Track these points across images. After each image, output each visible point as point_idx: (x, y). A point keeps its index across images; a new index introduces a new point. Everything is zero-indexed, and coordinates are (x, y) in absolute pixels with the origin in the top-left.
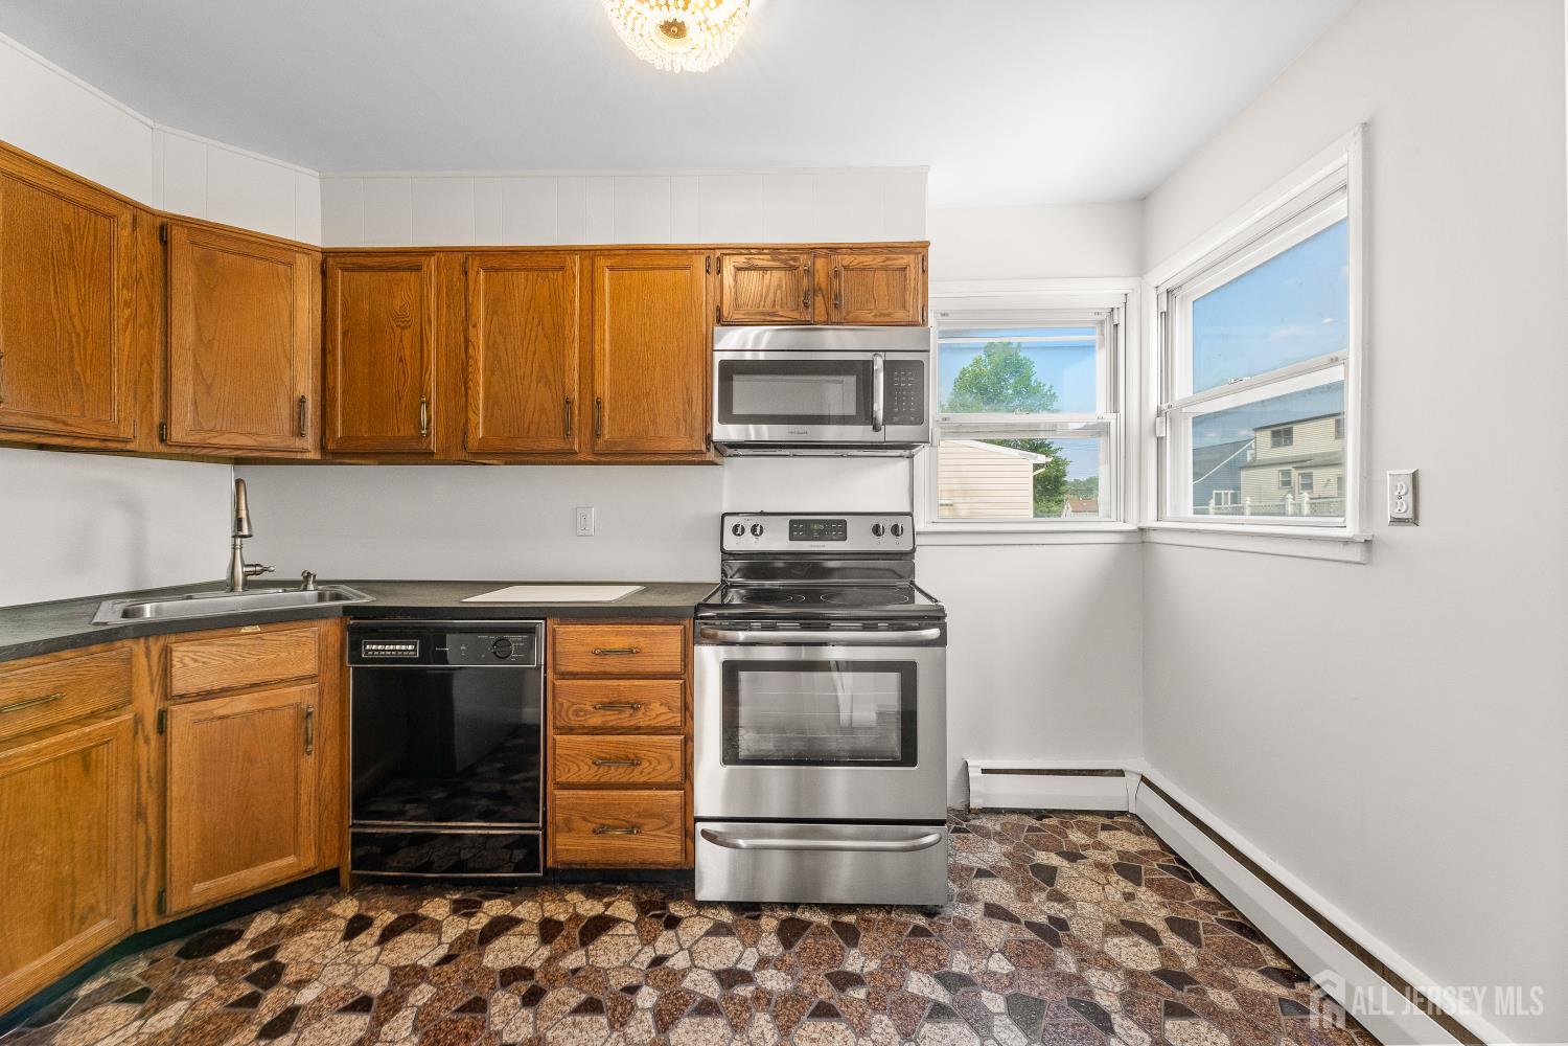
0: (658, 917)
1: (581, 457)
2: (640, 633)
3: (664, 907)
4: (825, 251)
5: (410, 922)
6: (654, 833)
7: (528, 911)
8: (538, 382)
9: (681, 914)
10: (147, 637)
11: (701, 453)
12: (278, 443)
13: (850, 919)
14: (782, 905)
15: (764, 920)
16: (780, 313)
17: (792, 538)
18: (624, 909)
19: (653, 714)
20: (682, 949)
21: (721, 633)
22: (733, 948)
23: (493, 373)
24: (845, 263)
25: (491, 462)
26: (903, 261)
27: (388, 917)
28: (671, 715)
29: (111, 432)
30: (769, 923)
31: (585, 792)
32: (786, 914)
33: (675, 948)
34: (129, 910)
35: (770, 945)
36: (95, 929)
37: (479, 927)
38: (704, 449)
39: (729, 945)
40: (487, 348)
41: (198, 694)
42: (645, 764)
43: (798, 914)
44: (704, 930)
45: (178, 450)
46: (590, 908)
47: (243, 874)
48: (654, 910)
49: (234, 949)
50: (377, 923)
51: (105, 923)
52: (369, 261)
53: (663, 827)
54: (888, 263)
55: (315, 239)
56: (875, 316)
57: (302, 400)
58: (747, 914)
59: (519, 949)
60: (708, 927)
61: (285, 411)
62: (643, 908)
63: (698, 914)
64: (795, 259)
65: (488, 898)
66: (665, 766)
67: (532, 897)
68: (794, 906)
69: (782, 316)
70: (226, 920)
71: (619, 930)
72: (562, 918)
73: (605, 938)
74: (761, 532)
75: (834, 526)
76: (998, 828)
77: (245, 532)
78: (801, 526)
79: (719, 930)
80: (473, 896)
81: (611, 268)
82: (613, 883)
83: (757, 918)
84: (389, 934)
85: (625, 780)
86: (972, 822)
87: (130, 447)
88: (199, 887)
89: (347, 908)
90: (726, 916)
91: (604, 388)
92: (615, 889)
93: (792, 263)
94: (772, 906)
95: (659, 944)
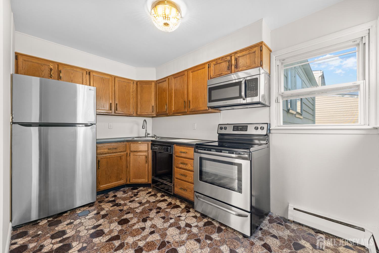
0: (187, 210)
1: (187, 113)
2: (187, 149)
3: (190, 209)
4: (234, 54)
5: (155, 195)
6: (189, 192)
7: (169, 200)
8: (181, 98)
9: (191, 211)
10: (128, 142)
11: (207, 110)
12: (150, 113)
13: (223, 228)
14: (211, 219)
15: (205, 219)
16: (223, 73)
17: (233, 130)
18: (183, 206)
19: (189, 166)
20: (185, 217)
21: (199, 151)
22: (194, 221)
23: (175, 98)
24: (238, 56)
25: (179, 115)
26: (254, 50)
27: (153, 193)
28: (191, 167)
29: (130, 113)
30: (205, 220)
31: (179, 180)
32: (210, 220)
33: (184, 216)
34: (126, 180)
35: (201, 224)
36: (122, 181)
37: (161, 199)
38: (208, 109)
39: (194, 220)
40: (174, 93)
41: (133, 151)
42: (188, 177)
43: (213, 222)
44: (192, 215)
45: (138, 116)
46: (178, 203)
47: (139, 180)
48: (187, 208)
49: (136, 190)
50: (151, 193)
51: (123, 181)
52: (160, 81)
53: (191, 192)
54: (250, 51)
55: (155, 79)
56: (246, 68)
57: (153, 106)
58: (203, 217)
59: (163, 205)
60: (193, 215)
61: (151, 108)
62: (186, 207)
63: (194, 213)
64: (226, 59)
65: (166, 196)
66: (191, 178)
67: (172, 198)
68: (213, 220)
69: (223, 74)
70: (137, 187)
71: (179, 209)
72: (173, 203)
73: (176, 209)
74: (226, 129)
75: (244, 127)
76: (295, 228)
77: (144, 128)
78: (236, 127)
79: (195, 217)
80: (165, 195)
81: (192, 72)
82: (185, 201)
83: (204, 218)
84: (152, 195)
85: (184, 179)
86: (287, 224)
87: (133, 115)
88: (134, 180)
89: (150, 190)
90: (198, 215)
91: (191, 98)
92: (185, 202)
93: (226, 60)
94: (209, 218)
95: (182, 214)
